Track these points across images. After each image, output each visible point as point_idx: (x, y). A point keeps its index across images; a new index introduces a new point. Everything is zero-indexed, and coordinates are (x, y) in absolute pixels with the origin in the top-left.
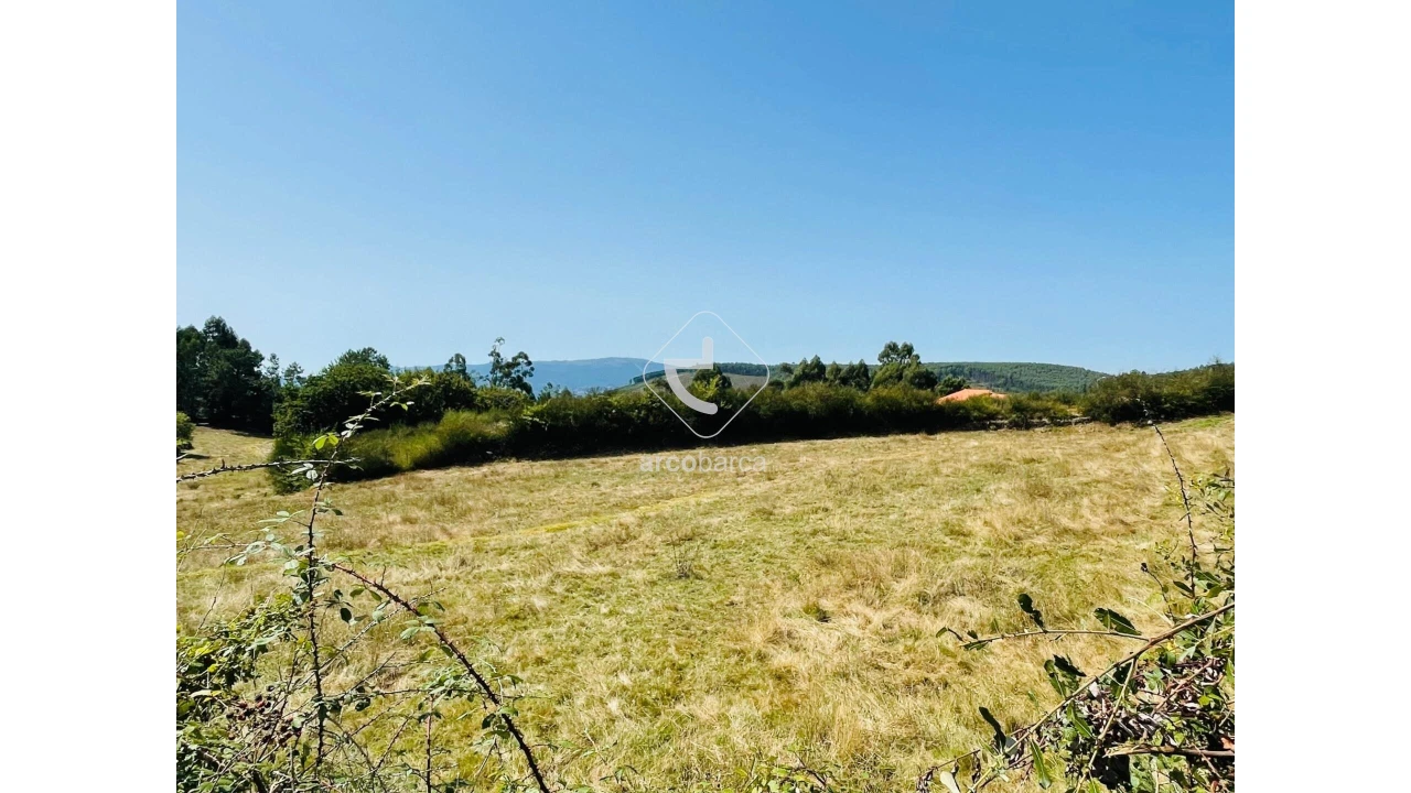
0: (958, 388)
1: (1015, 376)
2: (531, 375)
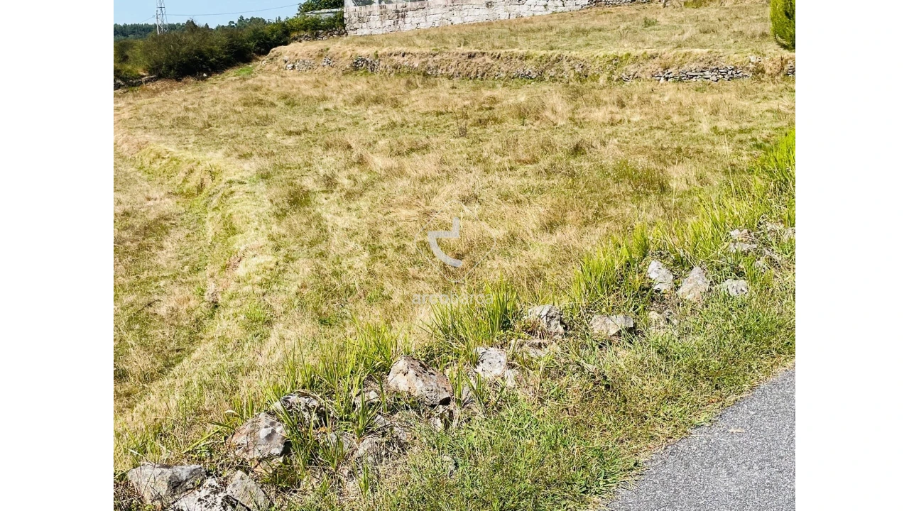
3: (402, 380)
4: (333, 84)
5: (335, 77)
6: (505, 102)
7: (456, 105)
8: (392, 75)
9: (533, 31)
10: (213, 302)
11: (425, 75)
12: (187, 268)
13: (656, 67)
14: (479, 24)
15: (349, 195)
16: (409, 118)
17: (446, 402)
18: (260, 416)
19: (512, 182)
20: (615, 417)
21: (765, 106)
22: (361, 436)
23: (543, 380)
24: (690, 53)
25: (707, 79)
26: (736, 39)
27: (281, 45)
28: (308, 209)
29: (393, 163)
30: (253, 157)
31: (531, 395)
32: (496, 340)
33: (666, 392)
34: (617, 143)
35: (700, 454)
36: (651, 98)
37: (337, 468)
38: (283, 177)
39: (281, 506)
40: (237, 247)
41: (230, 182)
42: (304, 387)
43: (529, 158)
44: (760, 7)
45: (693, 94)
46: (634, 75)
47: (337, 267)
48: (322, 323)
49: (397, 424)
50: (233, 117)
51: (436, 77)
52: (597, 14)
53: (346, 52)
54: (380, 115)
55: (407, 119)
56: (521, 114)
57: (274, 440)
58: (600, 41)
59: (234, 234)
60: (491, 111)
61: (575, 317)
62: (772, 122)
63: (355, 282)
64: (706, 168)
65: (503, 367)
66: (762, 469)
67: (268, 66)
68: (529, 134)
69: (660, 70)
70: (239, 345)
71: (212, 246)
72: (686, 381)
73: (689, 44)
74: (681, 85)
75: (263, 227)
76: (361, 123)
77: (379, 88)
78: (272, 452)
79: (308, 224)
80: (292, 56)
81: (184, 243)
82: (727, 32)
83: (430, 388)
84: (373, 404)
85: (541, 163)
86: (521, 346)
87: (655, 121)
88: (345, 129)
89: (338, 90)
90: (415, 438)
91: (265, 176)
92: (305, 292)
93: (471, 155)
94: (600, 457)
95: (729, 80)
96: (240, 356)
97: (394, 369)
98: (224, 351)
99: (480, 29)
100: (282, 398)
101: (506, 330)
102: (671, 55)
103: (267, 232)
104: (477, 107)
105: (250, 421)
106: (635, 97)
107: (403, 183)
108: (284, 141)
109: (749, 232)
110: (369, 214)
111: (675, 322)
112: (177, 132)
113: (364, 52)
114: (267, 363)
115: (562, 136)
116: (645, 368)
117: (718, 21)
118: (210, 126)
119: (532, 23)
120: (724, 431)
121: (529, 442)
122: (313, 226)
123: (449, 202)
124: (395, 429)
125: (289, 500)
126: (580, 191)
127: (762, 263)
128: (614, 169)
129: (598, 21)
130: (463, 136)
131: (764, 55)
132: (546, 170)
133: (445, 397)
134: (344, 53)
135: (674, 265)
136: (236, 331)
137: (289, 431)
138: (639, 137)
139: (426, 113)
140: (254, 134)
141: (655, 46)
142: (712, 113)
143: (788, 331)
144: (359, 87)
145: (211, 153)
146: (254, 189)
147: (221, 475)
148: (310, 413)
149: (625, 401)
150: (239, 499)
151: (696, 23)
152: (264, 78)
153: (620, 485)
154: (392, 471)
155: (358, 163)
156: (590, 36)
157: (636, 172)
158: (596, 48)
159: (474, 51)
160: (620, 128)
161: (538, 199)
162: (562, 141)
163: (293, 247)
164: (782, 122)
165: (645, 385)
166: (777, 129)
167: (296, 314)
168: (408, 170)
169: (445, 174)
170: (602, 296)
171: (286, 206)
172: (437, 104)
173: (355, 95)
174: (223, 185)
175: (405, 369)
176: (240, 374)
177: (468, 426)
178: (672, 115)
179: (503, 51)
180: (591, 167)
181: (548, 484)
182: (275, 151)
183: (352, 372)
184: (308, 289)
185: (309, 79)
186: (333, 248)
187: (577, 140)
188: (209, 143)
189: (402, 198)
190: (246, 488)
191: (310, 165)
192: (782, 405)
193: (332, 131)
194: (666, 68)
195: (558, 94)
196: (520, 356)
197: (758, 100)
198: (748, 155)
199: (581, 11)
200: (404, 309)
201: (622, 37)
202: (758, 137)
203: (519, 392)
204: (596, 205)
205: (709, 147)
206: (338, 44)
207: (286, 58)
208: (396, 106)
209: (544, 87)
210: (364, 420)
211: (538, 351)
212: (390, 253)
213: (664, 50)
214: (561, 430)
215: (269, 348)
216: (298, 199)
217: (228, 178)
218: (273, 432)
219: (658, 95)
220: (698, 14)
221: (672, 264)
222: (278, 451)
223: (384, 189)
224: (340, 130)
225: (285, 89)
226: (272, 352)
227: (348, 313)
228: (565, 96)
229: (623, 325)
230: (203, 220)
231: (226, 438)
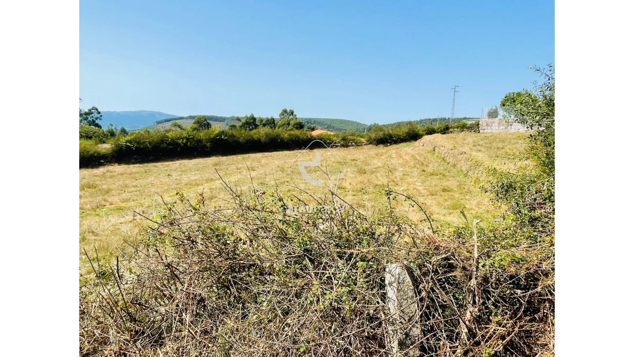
0: (313, 129)
1: (332, 124)
2: (101, 120)
206: (473, 136)
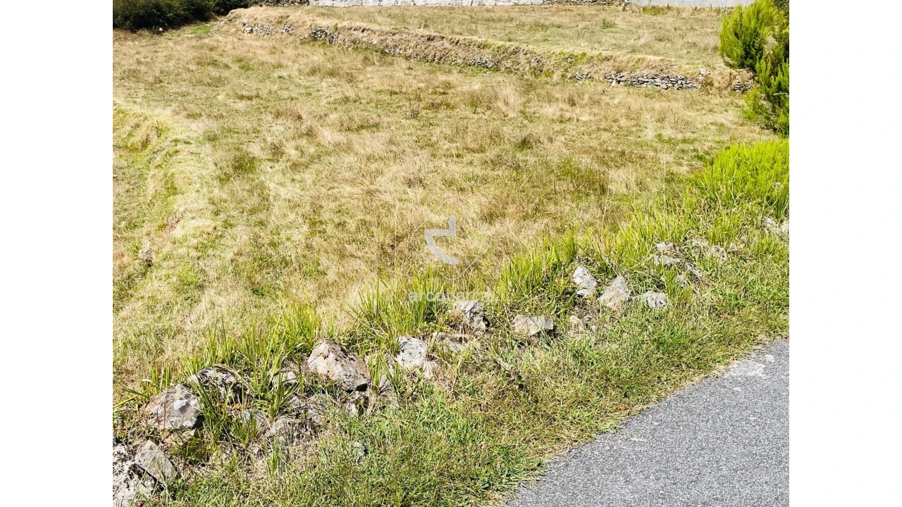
3: (322, 363)
4: (290, 52)
5: (292, 46)
6: (459, 88)
7: (411, 86)
8: (350, 49)
9: (494, 21)
10: (147, 260)
11: (383, 52)
12: (123, 223)
13: (610, 70)
14: (441, 8)
15: (295, 166)
16: (363, 94)
17: (363, 388)
18: (176, 387)
19: (457, 169)
20: (525, 416)
21: (710, 118)
22: (275, 416)
23: (460, 374)
24: (643, 59)
25: (657, 86)
26: (689, 50)
27: (241, 7)
28: (252, 176)
29: (341, 138)
30: (201, 118)
31: (446, 388)
32: (418, 331)
33: (577, 396)
34: (564, 141)
35: (601, 460)
36: (601, 99)
37: (248, 445)
38: (230, 141)
39: (188, 479)
40: (176, 208)
41: (176, 141)
42: (223, 362)
43: (477, 147)
44: (715, 21)
45: (642, 100)
46: (587, 75)
47: (275, 237)
48: (254, 292)
49: (312, 406)
50: (185, 76)
51: (394, 56)
52: (558, 11)
53: (306, 21)
54: (334, 88)
55: (360, 95)
56: (474, 102)
57: (186, 414)
58: (557, 38)
59: (175, 194)
60: (444, 96)
61: (498, 315)
62: (714, 135)
63: (292, 254)
64: (647, 174)
65: (422, 358)
66: (658, 479)
67: (226, 28)
68: (479, 123)
69: (613, 72)
70: (168, 307)
71: (151, 204)
72: (597, 387)
73: (643, 50)
74: (631, 90)
75: (205, 190)
76: (314, 94)
77: (335, 61)
78: (184, 425)
79: (251, 191)
80: (252, 20)
81: (123, 198)
82: (681, 42)
83: (349, 374)
84: (290, 384)
85: (488, 154)
86: (443, 339)
87: (603, 122)
88: (298, 99)
89: (294, 58)
90: (329, 422)
91: (212, 139)
92: (241, 259)
93: (420, 138)
94: (505, 455)
95: (678, 89)
96: (168, 318)
97: (316, 351)
98: (152, 312)
99: (442, 13)
100: (200, 371)
101: (430, 322)
102: (625, 59)
103: (208, 195)
104: (431, 90)
105: (165, 391)
106: (586, 97)
107: (349, 159)
108: (235, 104)
109: (674, 246)
110: (312, 187)
111: (594, 327)
112: (127, 84)
113: (324, 23)
114: (195, 327)
115: (511, 128)
116: (559, 371)
117: (673, 30)
118: (161, 81)
119: (494, 12)
120: (627, 439)
121: (440, 434)
122: (255, 194)
123: (394, 183)
124: (310, 411)
125: (196, 474)
126: (523, 185)
127: (682, 277)
128: (559, 166)
129: (558, 17)
130: (414, 118)
131: (714, 69)
132: (492, 161)
133: (362, 383)
134: (303, 22)
135: (599, 272)
136: (167, 293)
137: (203, 405)
138: (586, 137)
139: (380, 92)
140: (205, 95)
141: (610, 49)
142: (658, 121)
143: (700, 347)
144: (316, 58)
145: (159, 109)
146: (199, 151)
147: (130, 443)
148: (226, 389)
149: (537, 402)
150: (146, 469)
151: (652, 30)
152: (220, 38)
153: (522, 484)
154: (302, 453)
155: (307, 134)
156: (548, 32)
157: (579, 170)
158: (553, 45)
159: (433, 34)
160: (568, 126)
161: (481, 188)
162: (511, 133)
163: (233, 213)
164: (724, 136)
165: (558, 387)
166: (718, 142)
167: (229, 280)
168: (356, 147)
169: (392, 155)
170: (526, 296)
171: (230, 171)
172: (392, 84)
173: (311, 65)
174: (169, 143)
175: (326, 353)
176: (167, 336)
177: (382, 414)
178: (620, 119)
179: (461, 38)
180: (536, 162)
181: (452, 478)
182: (225, 114)
183: (272, 351)
184: (243, 257)
185: (266, 44)
186: (273, 218)
187: (525, 133)
188: (158, 98)
189: (348, 175)
190: (155, 458)
191: (258, 132)
192: (685, 418)
193: (284, 99)
194: (619, 72)
195: (512, 86)
196: (440, 349)
197: (704, 112)
198: (688, 165)
199: (543, 6)
200: (338, 286)
201: (579, 36)
202: (699, 149)
203: (435, 384)
204: (537, 200)
205: (652, 154)
206: (299, 13)
207: (245, 21)
208: (350, 81)
209: (499, 77)
210: (279, 400)
211: (459, 345)
212: (330, 229)
213: (618, 53)
214: (472, 425)
215: (198, 313)
216: (243, 165)
217: (174, 137)
218: (188, 405)
219: (608, 97)
220: (655, 21)
221: (597, 271)
222: (190, 424)
223: (330, 164)
224: (292, 100)
225: (241, 52)
226: (201, 318)
227: (282, 285)
228: (519, 89)
229: (543, 328)
230: (145, 176)
231: (139, 407)
